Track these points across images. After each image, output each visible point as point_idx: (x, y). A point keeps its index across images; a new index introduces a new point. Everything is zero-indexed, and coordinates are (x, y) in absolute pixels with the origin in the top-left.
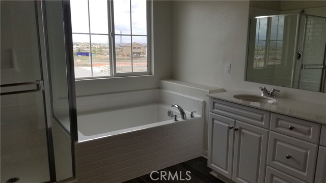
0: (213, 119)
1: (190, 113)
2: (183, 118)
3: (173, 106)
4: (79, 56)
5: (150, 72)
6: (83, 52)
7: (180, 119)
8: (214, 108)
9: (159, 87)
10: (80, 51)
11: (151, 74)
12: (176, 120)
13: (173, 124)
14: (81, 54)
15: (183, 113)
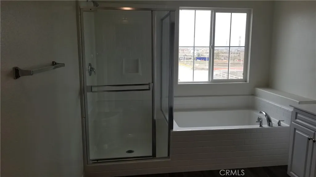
0: (295, 129)
1: (278, 121)
2: (269, 125)
3: (261, 113)
4: (198, 60)
5: (245, 80)
6: (202, 57)
7: (265, 125)
8: (296, 118)
9: (253, 94)
10: (199, 55)
11: (246, 81)
12: (261, 126)
13: (257, 129)
14: (200, 59)
15: (269, 121)
